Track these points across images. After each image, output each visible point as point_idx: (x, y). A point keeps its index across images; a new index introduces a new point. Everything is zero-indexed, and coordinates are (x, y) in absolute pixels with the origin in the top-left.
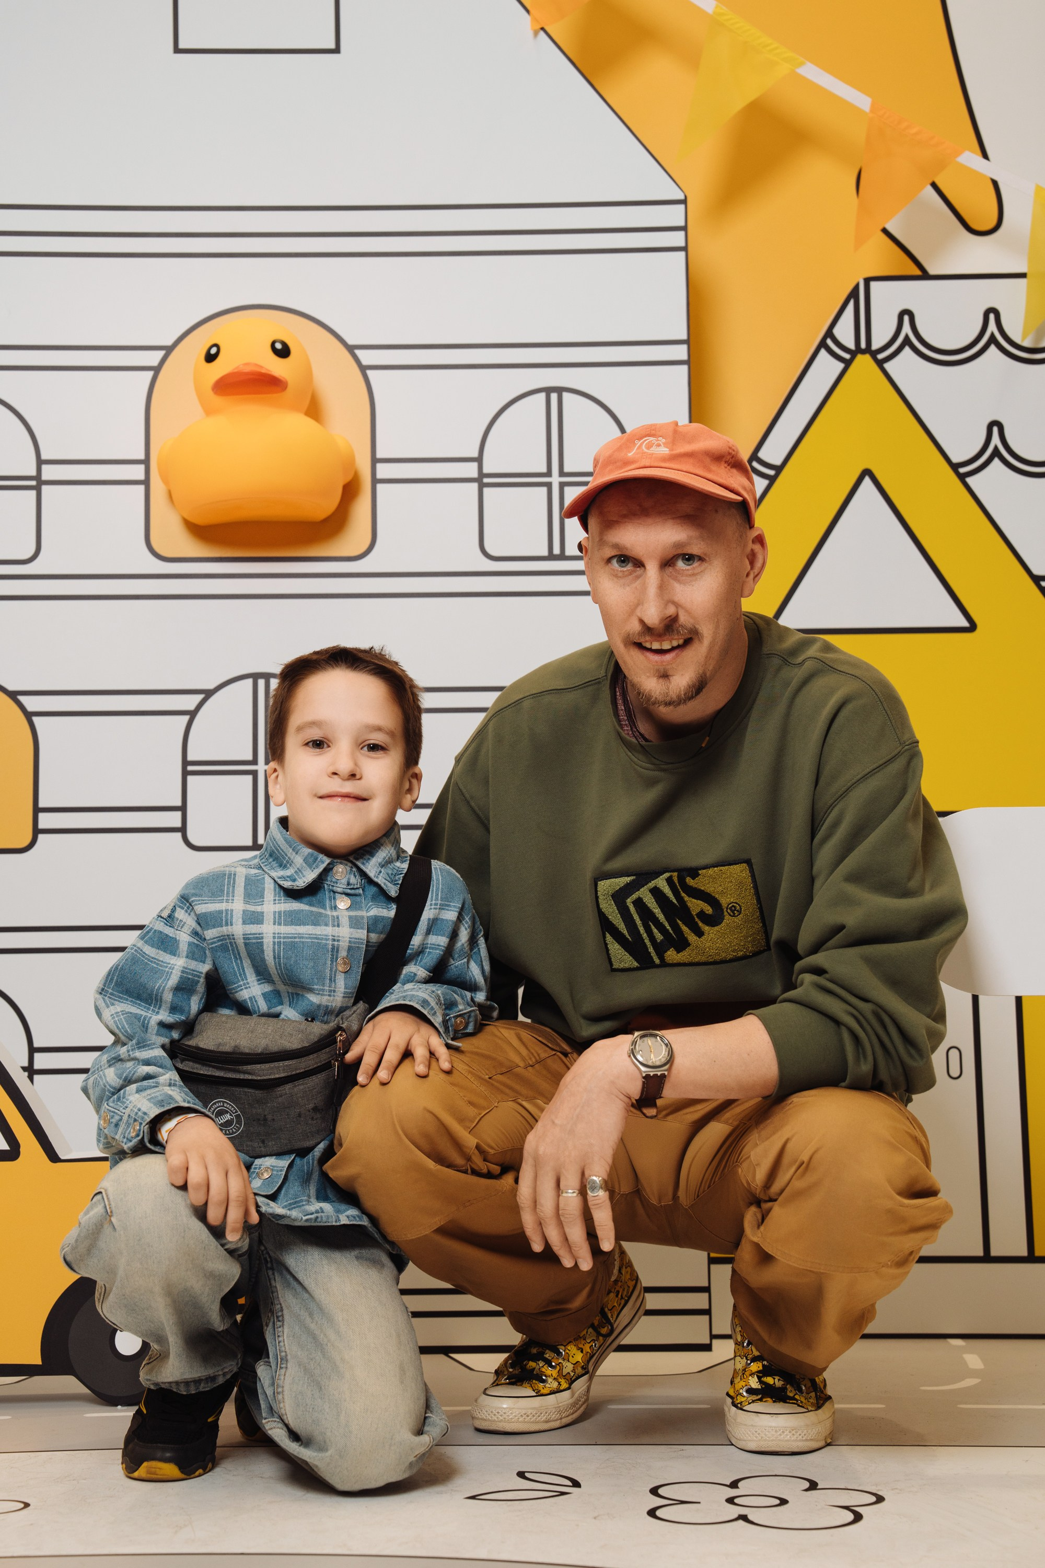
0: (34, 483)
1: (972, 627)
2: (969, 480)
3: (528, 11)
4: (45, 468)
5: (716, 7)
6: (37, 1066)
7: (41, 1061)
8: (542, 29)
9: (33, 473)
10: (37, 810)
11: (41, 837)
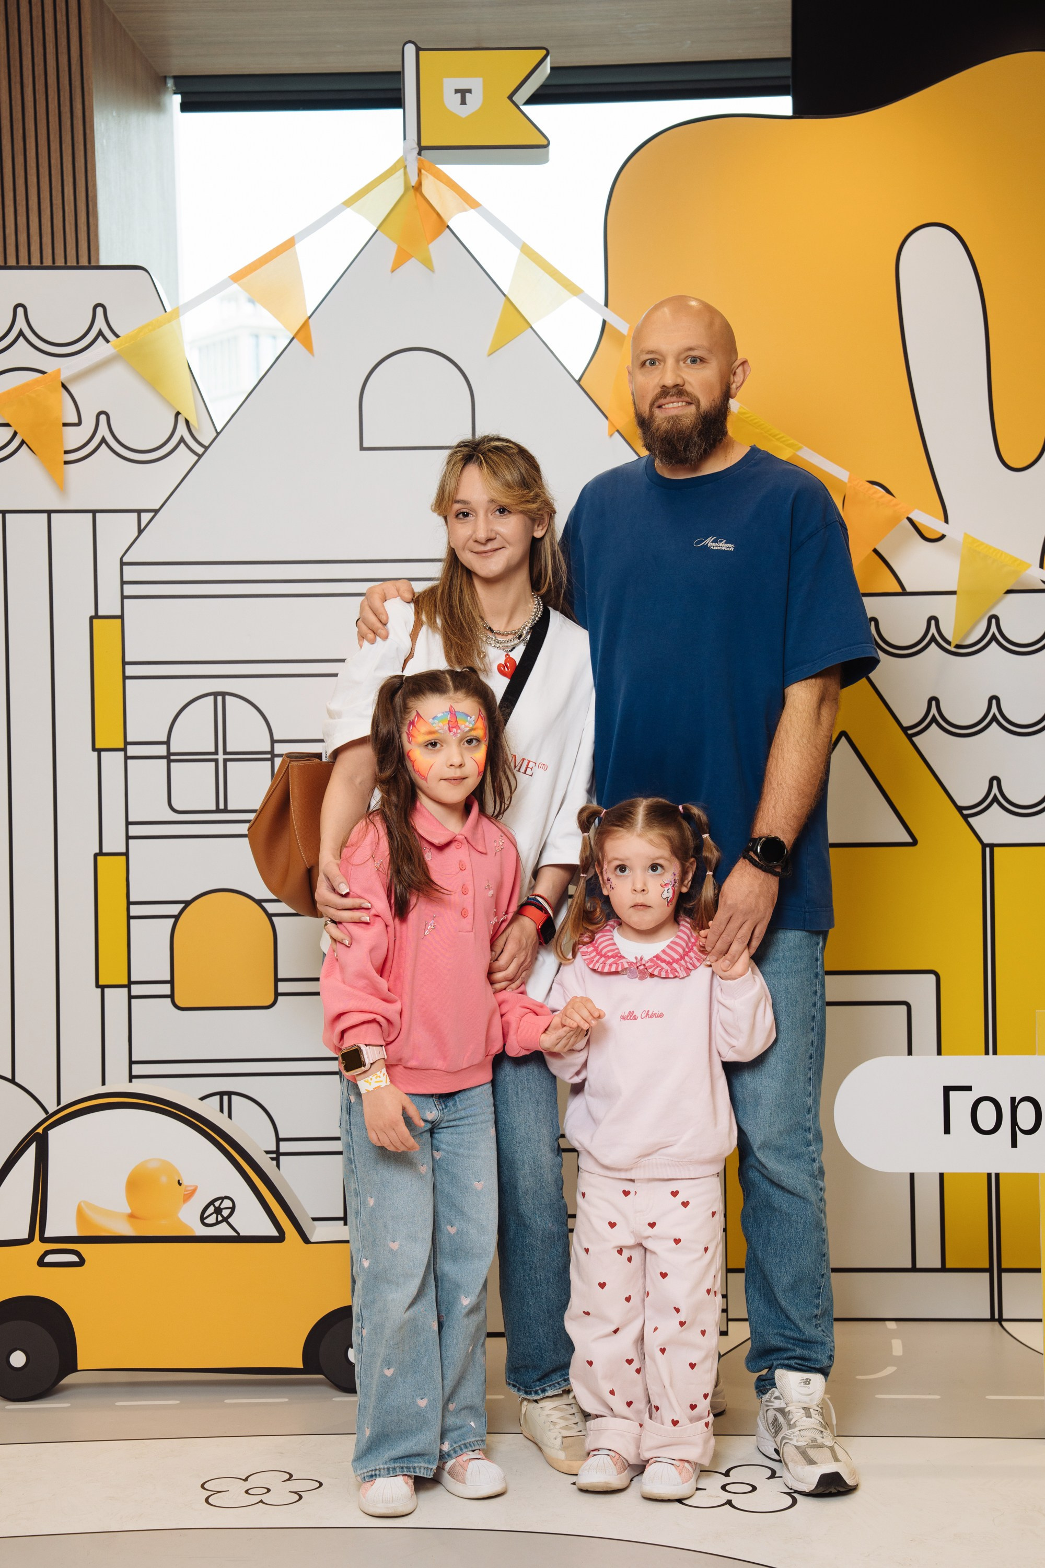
0: (269, 756)
1: (914, 843)
2: (914, 739)
3: (606, 417)
4: (276, 745)
5: (740, 408)
6: (282, 1150)
7: (285, 1147)
8: (618, 431)
9: (269, 749)
10: (277, 980)
11: (280, 998)
